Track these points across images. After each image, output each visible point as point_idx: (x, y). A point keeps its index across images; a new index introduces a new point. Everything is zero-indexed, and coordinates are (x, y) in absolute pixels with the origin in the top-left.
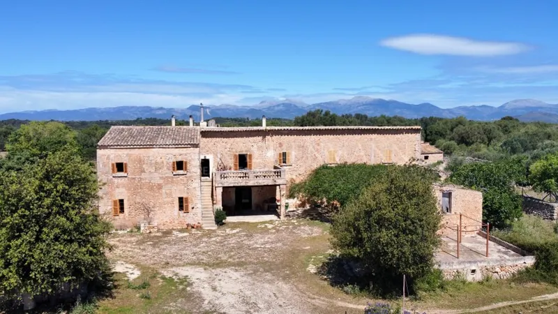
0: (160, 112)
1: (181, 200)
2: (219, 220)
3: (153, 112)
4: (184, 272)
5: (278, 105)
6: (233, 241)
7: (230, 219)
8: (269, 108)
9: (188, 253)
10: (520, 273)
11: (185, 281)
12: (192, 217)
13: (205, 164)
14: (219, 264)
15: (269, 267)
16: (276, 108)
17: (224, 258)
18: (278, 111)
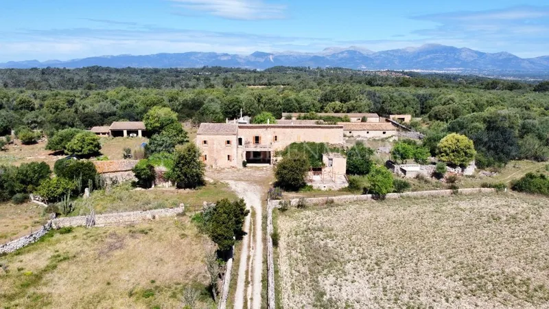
0: (225, 58)
1: (229, 156)
2: (244, 164)
3: (219, 58)
4: (227, 181)
5: (342, 53)
6: (247, 173)
7: (248, 165)
8: (333, 55)
9: (230, 177)
10: (343, 189)
11: (227, 184)
12: (233, 163)
13: (240, 141)
14: (240, 180)
15: (256, 182)
16: (340, 56)
17: (242, 178)
18: (342, 59)
